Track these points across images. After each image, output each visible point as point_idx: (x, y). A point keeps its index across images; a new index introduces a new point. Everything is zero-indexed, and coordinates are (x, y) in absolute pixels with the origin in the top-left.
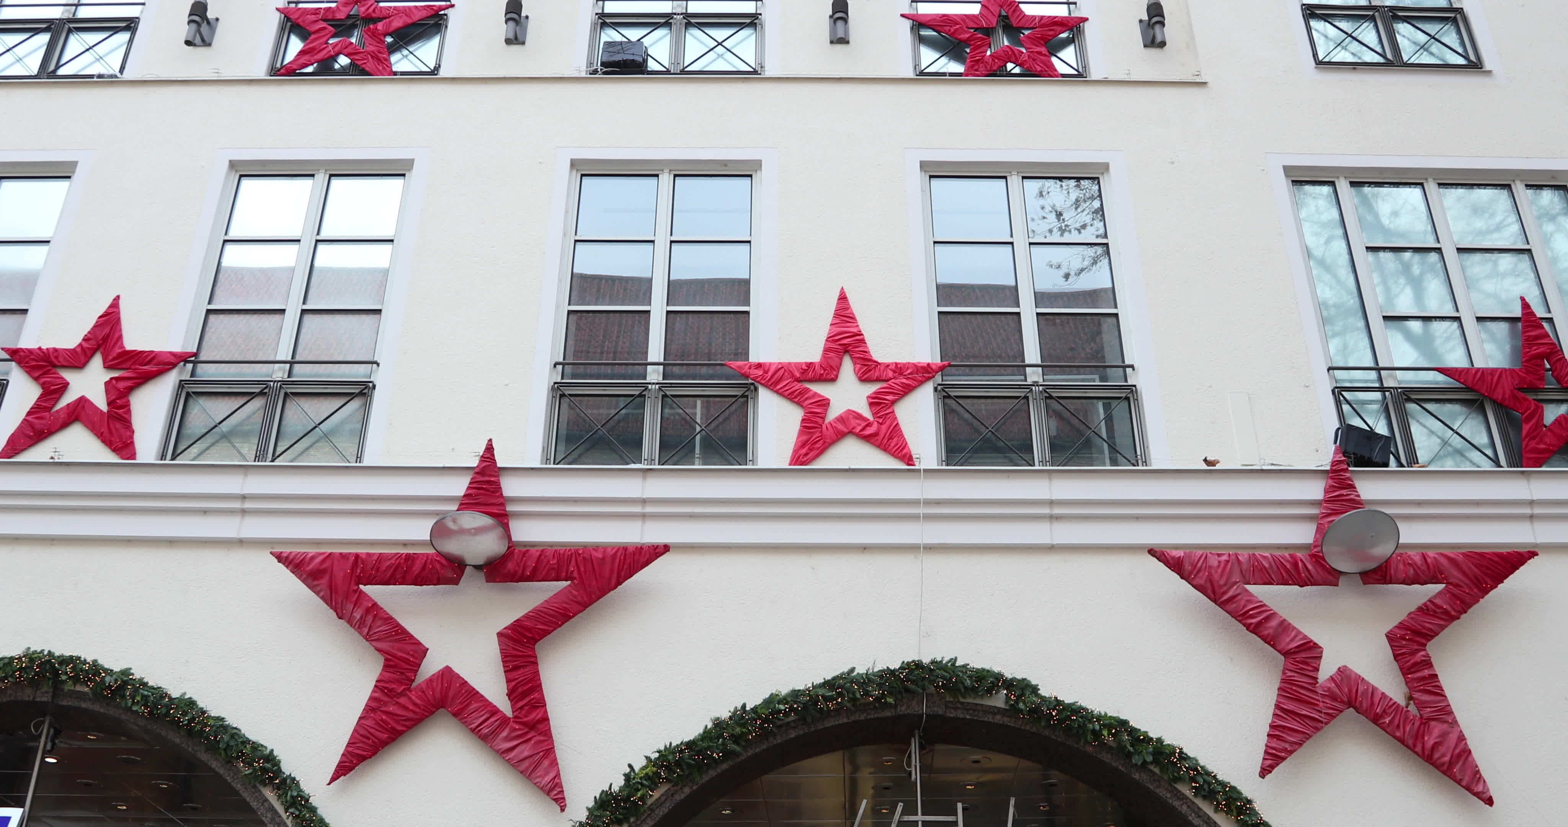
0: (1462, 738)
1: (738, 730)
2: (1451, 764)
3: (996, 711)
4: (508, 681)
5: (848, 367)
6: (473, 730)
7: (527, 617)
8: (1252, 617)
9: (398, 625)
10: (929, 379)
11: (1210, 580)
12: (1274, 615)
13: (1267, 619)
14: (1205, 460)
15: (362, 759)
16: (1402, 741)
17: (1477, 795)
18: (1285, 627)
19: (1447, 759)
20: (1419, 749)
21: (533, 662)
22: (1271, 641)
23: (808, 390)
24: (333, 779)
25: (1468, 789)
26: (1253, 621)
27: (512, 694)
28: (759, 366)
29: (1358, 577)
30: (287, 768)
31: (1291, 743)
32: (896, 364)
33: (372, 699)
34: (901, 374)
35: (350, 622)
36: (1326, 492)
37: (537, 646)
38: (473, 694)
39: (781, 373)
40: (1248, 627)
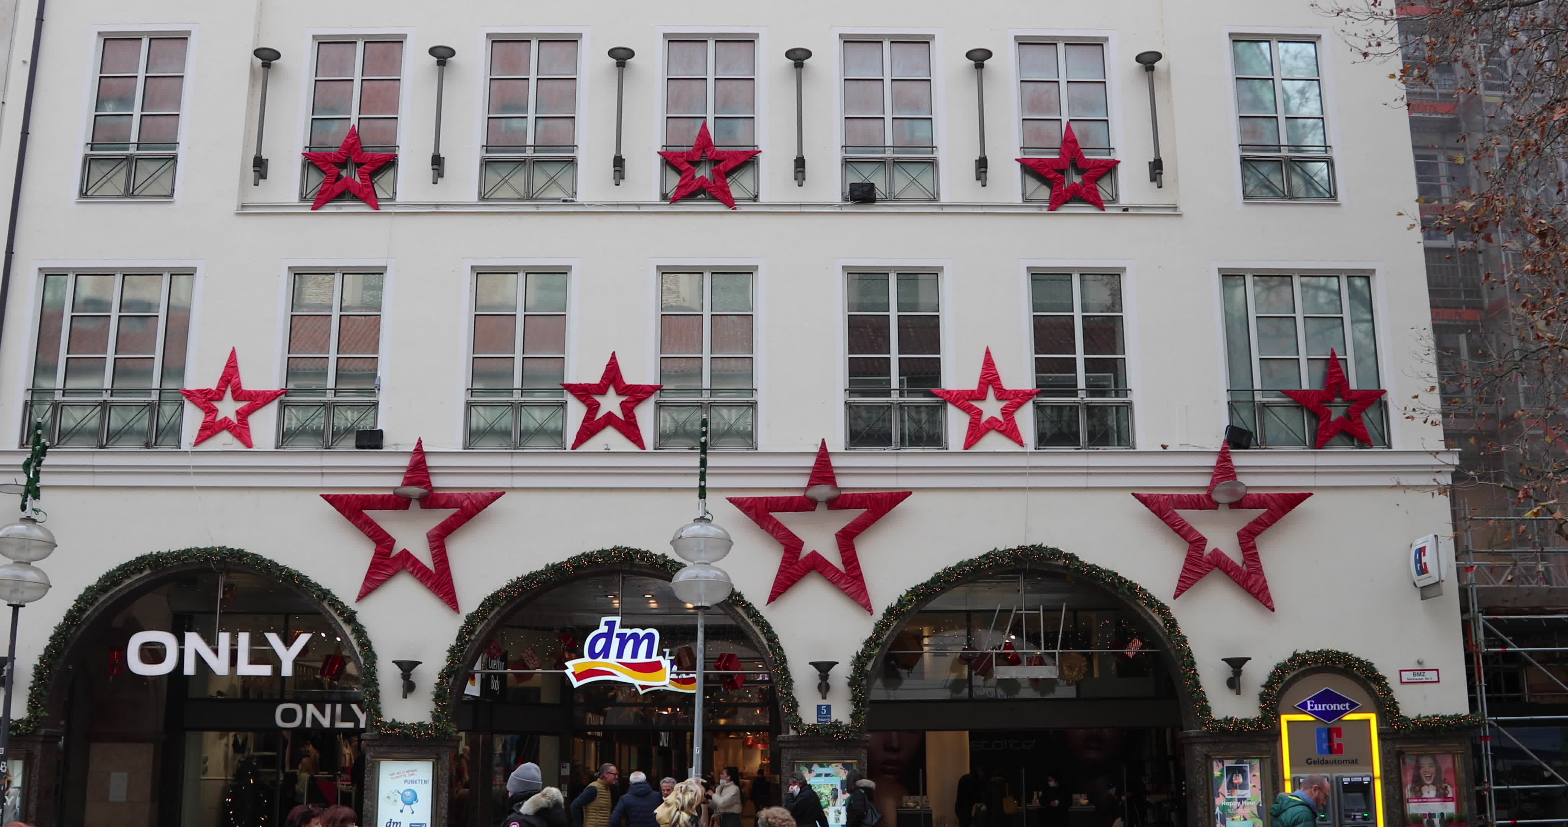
0: (1265, 581)
1: (947, 578)
2: (1258, 594)
3: (1059, 566)
4: (842, 557)
5: (991, 392)
6: (829, 580)
7: (848, 526)
8: (1177, 525)
9: (790, 532)
10: (1030, 399)
11: (1159, 508)
12: (1187, 524)
13: (1183, 526)
14: (1162, 446)
15: (780, 594)
16: (1238, 582)
17: (1268, 607)
18: (1191, 530)
19: (1257, 591)
20: (1245, 586)
21: (852, 548)
22: (1184, 537)
23: (972, 406)
24: (768, 603)
25: (1265, 604)
26: (1177, 528)
27: (844, 563)
28: (948, 392)
29: (1227, 506)
30: (747, 599)
31: (1188, 584)
32: (1015, 391)
33: (781, 566)
34: (1017, 396)
35: (767, 530)
36: (1218, 463)
37: (854, 540)
38: (828, 564)
39: (958, 396)
40: (1174, 530)
